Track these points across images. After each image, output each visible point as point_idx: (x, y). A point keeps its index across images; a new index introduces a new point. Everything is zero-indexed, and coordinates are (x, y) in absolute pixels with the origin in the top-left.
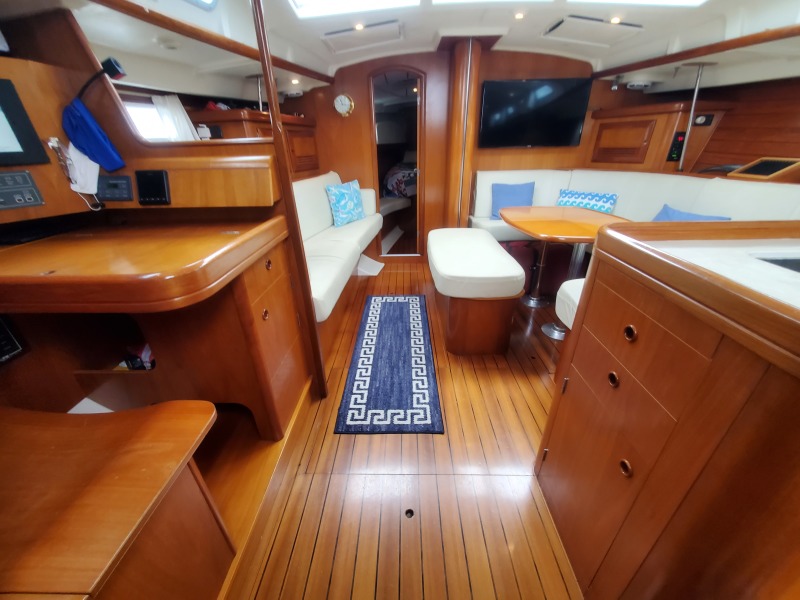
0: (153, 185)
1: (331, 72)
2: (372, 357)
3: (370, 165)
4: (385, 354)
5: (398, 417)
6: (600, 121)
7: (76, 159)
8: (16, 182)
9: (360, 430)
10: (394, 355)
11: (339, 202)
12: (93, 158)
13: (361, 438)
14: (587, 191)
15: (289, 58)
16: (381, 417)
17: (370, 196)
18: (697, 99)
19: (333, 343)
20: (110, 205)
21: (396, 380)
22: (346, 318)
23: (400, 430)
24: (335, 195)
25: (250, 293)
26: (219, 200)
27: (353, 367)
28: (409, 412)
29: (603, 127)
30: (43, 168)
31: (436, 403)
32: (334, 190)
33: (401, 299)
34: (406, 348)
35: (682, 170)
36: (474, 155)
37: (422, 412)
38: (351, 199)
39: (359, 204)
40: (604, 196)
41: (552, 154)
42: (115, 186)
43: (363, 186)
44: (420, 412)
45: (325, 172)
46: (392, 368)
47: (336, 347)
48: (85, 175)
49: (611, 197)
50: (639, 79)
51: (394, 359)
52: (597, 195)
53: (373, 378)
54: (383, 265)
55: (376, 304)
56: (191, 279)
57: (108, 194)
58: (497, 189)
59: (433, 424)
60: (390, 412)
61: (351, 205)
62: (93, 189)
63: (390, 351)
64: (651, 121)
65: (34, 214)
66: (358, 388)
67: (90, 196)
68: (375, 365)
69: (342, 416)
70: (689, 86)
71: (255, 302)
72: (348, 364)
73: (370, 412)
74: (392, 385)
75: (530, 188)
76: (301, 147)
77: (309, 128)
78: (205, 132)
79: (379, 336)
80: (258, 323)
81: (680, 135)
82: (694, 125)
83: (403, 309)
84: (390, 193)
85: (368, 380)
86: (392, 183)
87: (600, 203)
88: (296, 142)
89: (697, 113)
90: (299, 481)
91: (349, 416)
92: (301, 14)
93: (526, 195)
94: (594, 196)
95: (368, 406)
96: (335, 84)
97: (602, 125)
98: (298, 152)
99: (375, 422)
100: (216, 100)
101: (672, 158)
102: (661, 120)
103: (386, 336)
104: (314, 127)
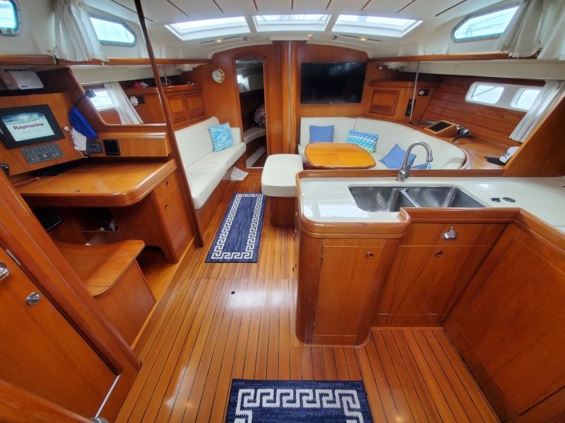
0: (112, 146)
1: (210, 56)
2: (230, 227)
3: (235, 111)
4: (237, 226)
5: (237, 255)
6: (373, 88)
7: (75, 134)
8: (52, 148)
9: (217, 261)
10: (242, 226)
11: (216, 137)
12: (83, 134)
13: (218, 265)
14: (363, 132)
15: (181, 56)
16: (228, 256)
17: (237, 132)
18: (418, 80)
19: (210, 220)
20: (92, 155)
21: (240, 239)
22: (219, 208)
23: (237, 261)
24: (214, 132)
25: (158, 197)
26: (143, 154)
27: (219, 232)
28: (243, 253)
30: (62, 140)
31: (257, 250)
32: (213, 130)
33: (253, 195)
34: (248, 223)
35: (411, 123)
36: (297, 108)
37: (249, 254)
38: (224, 135)
39: (230, 137)
40: (371, 136)
41: (347, 107)
42: (94, 146)
43: (232, 125)
44: (248, 253)
45: (210, 117)
46: (239, 233)
47: (212, 222)
48: (80, 142)
49: (375, 137)
50: (393, 65)
51: (241, 228)
52: (367, 135)
53: (228, 238)
54: (247, 173)
55: (238, 198)
56: (132, 194)
57: (91, 150)
58: (312, 129)
59: (253, 259)
60: (233, 253)
61: (224, 138)
63: (240, 224)
64: (397, 91)
65: (60, 162)
66: (220, 242)
67: (83, 152)
68: (230, 232)
69: (210, 255)
70: (415, 72)
71: (161, 201)
72: (217, 230)
73: (223, 253)
74: (237, 241)
75: (332, 129)
76: (193, 104)
77: (198, 92)
78: (135, 101)
79: (236, 216)
80: (162, 210)
81: (411, 101)
82: (419, 95)
83: (253, 201)
84: (256, 125)
85: (225, 239)
86: (257, 118)
87: (369, 140)
88: (190, 101)
89: (420, 89)
90: (186, 281)
91: (213, 255)
92: (184, 38)
93: (329, 133)
94: (366, 135)
95: (223, 251)
96: (212, 64)
97: (374, 90)
98: (191, 107)
99: (225, 258)
100: (140, 81)
101: (407, 114)
102: (402, 91)
103: (240, 216)
104: (201, 89)
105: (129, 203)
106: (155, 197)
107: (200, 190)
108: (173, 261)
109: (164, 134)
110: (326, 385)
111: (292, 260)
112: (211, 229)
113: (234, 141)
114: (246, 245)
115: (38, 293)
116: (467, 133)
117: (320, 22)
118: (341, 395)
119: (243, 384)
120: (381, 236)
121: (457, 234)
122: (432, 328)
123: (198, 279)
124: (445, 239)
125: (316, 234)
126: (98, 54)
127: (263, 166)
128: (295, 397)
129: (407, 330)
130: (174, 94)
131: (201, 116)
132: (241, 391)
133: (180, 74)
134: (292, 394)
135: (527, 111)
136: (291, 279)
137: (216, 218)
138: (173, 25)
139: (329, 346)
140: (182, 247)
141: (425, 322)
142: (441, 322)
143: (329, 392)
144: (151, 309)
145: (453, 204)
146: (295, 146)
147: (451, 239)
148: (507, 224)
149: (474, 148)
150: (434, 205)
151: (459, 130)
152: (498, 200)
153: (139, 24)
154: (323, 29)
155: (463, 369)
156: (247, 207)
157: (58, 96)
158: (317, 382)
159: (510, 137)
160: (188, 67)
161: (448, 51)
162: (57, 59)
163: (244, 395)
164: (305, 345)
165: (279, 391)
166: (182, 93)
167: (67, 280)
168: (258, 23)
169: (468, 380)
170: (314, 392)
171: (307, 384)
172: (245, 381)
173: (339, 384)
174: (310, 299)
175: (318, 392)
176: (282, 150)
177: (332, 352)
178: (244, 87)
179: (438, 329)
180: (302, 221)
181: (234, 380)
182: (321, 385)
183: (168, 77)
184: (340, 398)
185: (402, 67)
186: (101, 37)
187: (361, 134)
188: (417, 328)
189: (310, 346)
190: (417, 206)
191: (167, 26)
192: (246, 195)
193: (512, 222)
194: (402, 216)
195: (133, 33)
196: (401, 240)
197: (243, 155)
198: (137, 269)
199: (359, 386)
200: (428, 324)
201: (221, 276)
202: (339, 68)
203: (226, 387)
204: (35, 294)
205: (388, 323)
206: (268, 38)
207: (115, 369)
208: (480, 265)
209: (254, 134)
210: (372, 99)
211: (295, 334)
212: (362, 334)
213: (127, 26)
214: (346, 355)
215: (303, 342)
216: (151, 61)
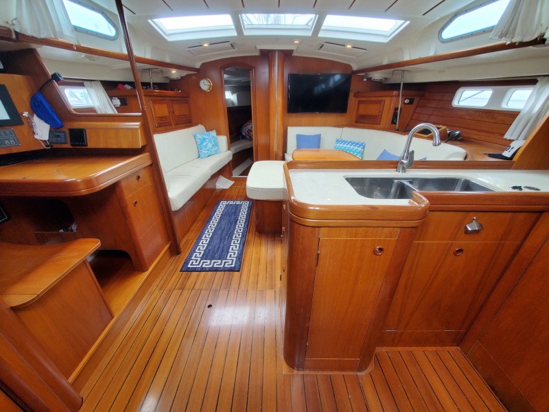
0: (78, 136)
1: (198, 65)
2: (211, 234)
3: (223, 122)
4: (219, 232)
5: (217, 263)
6: (358, 99)
7: (36, 120)
8: (6, 135)
9: (194, 270)
10: (225, 233)
11: (202, 143)
12: (47, 122)
13: (195, 274)
14: (349, 140)
15: (168, 60)
16: (207, 264)
17: (223, 140)
18: (403, 89)
20: (55, 146)
21: (221, 246)
22: (202, 213)
23: (217, 270)
24: (200, 139)
26: (113, 145)
27: (199, 238)
28: (224, 261)
29: (360, 102)
30: (20, 127)
31: (240, 258)
32: (199, 136)
33: (238, 203)
34: (232, 229)
35: (398, 130)
36: (283, 117)
37: (231, 261)
38: (210, 142)
39: (216, 144)
40: (358, 144)
41: (331, 117)
42: (58, 136)
43: (219, 133)
44: (230, 261)
45: (196, 124)
46: (221, 240)
47: (192, 228)
48: (42, 131)
49: (362, 144)
50: (377, 76)
51: (224, 234)
52: (354, 143)
53: (209, 245)
54: (233, 182)
55: (222, 205)
56: (89, 182)
57: (54, 140)
58: (299, 138)
59: (235, 267)
60: (213, 261)
61: (210, 145)
63: (223, 230)
64: (382, 101)
65: (15, 151)
66: (199, 250)
67: (45, 141)
68: (212, 238)
69: (186, 263)
70: (399, 82)
71: (129, 197)
72: (198, 236)
73: (202, 261)
74: (219, 248)
75: (318, 137)
76: (179, 110)
77: (185, 98)
78: (117, 102)
79: (218, 223)
80: (130, 207)
81: (397, 109)
82: (405, 104)
83: (237, 208)
84: (244, 137)
85: (206, 245)
86: (244, 131)
87: (356, 148)
88: (176, 107)
89: (405, 97)
90: (156, 292)
91: (190, 263)
92: (170, 39)
93: (316, 141)
94: (352, 143)
95: (202, 258)
96: (202, 72)
97: (359, 101)
98: (177, 114)
99: (204, 266)
100: (124, 83)
101: (393, 122)
102: (387, 100)
103: (223, 223)
104: (188, 97)
105: (84, 191)
106: (121, 191)
107: (179, 191)
108: (141, 268)
109: (138, 123)
111: (279, 270)
112: (190, 236)
113: (221, 150)
114: (228, 252)
116: (459, 135)
117: (306, 27)
120: (394, 224)
121: (481, 225)
122: (448, 348)
123: (170, 291)
124: (467, 232)
126: (69, 38)
127: (247, 175)
129: (418, 351)
130: (159, 98)
131: (186, 122)
133: (168, 81)
135: (521, 110)
136: (278, 290)
137: (197, 225)
138: (155, 20)
139: (325, 373)
140: (156, 254)
141: (439, 341)
142: (459, 340)
144: (106, 327)
146: (281, 155)
147: (474, 232)
148: (541, 212)
149: (472, 148)
151: (450, 133)
152: (520, 188)
153: (117, 13)
154: (310, 34)
155: (496, 403)
156: (232, 214)
157: (17, 77)
159: (504, 137)
160: (174, 73)
161: (435, 52)
162: (16, 33)
164: (295, 372)
166: (168, 99)
168: (246, 27)
174: (302, 311)
176: (268, 156)
177: (330, 381)
178: (232, 103)
179: (454, 349)
183: (153, 84)
185: (386, 79)
186: (75, 22)
187: (348, 143)
188: (430, 349)
189: (301, 373)
191: (150, 21)
192: (231, 203)
195: (114, 26)
197: (229, 163)
200: (443, 344)
201: (197, 287)
202: (323, 86)
205: (395, 341)
206: (256, 47)
208: (507, 267)
209: (241, 145)
210: (358, 109)
211: (282, 357)
212: (366, 357)
213: (107, 18)
214: (348, 385)
215: (293, 368)
216: (130, 57)
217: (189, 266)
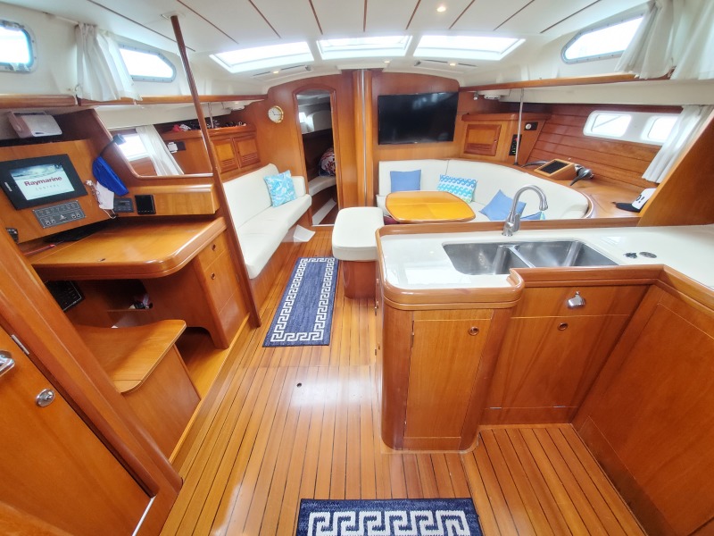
0: (145, 203)
1: (265, 91)
2: (293, 301)
3: (298, 156)
4: (302, 299)
5: (303, 337)
6: (467, 123)
7: (100, 189)
8: (72, 208)
9: (279, 345)
10: (309, 299)
11: (275, 189)
12: (110, 189)
13: (279, 349)
14: (457, 177)
15: (230, 92)
16: (292, 338)
17: (300, 181)
18: (523, 112)
19: (269, 292)
20: (121, 215)
21: (306, 315)
22: (280, 276)
23: (303, 344)
24: (272, 183)
25: (203, 265)
26: (184, 211)
27: (280, 307)
28: (310, 334)
29: (470, 127)
30: (84, 198)
31: (328, 329)
32: (271, 180)
33: (322, 260)
34: (317, 295)
35: (517, 164)
36: (374, 150)
38: (284, 186)
39: (292, 189)
40: (467, 181)
42: (123, 204)
43: (294, 174)
44: (318, 333)
45: (266, 164)
46: (305, 308)
47: (270, 295)
48: (106, 199)
49: (472, 182)
50: (491, 94)
51: (308, 301)
52: (463, 180)
53: (292, 314)
54: (314, 232)
55: (303, 263)
56: (170, 262)
57: (120, 208)
58: (394, 175)
59: (323, 341)
60: (298, 334)
61: (284, 190)
62: (111, 207)
63: (306, 296)
64: (498, 126)
66: (281, 321)
67: (110, 211)
68: (294, 306)
69: (268, 337)
70: (519, 101)
71: (206, 270)
72: (278, 304)
73: (286, 334)
74: (303, 318)
75: (418, 174)
76: (245, 149)
77: (251, 134)
78: (174, 147)
79: (301, 287)
80: (208, 281)
81: (515, 136)
82: (525, 129)
83: (321, 267)
84: (324, 173)
85: (288, 315)
86: (325, 164)
87: (465, 187)
88: (241, 146)
89: (526, 121)
90: (239, 372)
91: (273, 337)
92: (233, 70)
93: (415, 179)
94: (460, 181)
95: (285, 331)
96: (268, 100)
97: (469, 125)
98: (242, 153)
99: (289, 340)
100: (179, 123)
101: (512, 153)
102: (504, 125)
103: (306, 287)
104: (255, 131)
105: (166, 272)
106: (199, 265)
107: (255, 257)
108: (222, 345)
109: (210, 186)
110: (423, 504)
111: (375, 341)
112: (269, 304)
113: (297, 192)
114: (314, 323)
115: (50, 391)
116: (589, 174)
117: (399, 45)
118: (444, 518)
119: (315, 505)
120: (487, 306)
121: (584, 300)
122: (559, 425)
123: (254, 368)
124: (570, 307)
125: (404, 306)
126: (129, 91)
127: (333, 222)
128: (383, 522)
129: (526, 429)
130: (221, 138)
131: (256, 163)
132: (313, 516)
133: (229, 113)
134: (379, 518)
135: (663, 144)
136: (373, 365)
137: (276, 290)
138: (218, 55)
139: (425, 452)
140: (234, 327)
141: (551, 418)
142: (571, 417)
143: (429, 514)
144: (195, 408)
145: (578, 262)
146: (372, 197)
147: (577, 307)
148: (648, 285)
149: (598, 191)
150: (552, 265)
151: (579, 170)
152: (634, 255)
153: (179, 54)
154: (403, 53)
156: (315, 274)
157: (79, 144)
158: (412, 500)
159: (643, 177)
160: (238, 105)
161: (558, 75)
162: (79, 99)
163: (316, 520)
164: (394, 451)
165: (363, 514)
166: (231, 136)
167: (87, 373)
168: (323, 49)
169: (611, 494)
170: (408, 515)
171: (399, 504)
172: (317, 501)
173: (440, 503)
174: (399, 390)
175: (413, 514)
176: (356, 202)
177: (431, 461)
178: (308, 128)
179: (567, 427)
180: (385, 290)
181: (303, 501)
182: (418, 504)
183: (213, 118)
184: (444, 522)
185: (502, 96)
186: (133, 72)
187: (456, 180)
188: (539, 426)
189: (400, 452)
190: (531, 266)
191: (212, 56)
192: (314, 260)
193: (655, 283)
194: (512, 279)
195: (172, 65)
196: (513, 310)
197: (308, 210)
198: (177, 356)
199: (467, 505)
200: (554, 420)
201: (283, 363)
202: (424, 100)
203: (293, 511)
204: (47, 392)
205: (501, 418)
206: (336, 67)
207: (148, 490)
208: (617, 341)
209: (321, 183)
210: (467, 136)
211: (380, 437)
212: (468, 436)
213: (164, 58)
214: (449, 463)
215: (392, 448)
216: (195, 98)
217: (272, 340)
